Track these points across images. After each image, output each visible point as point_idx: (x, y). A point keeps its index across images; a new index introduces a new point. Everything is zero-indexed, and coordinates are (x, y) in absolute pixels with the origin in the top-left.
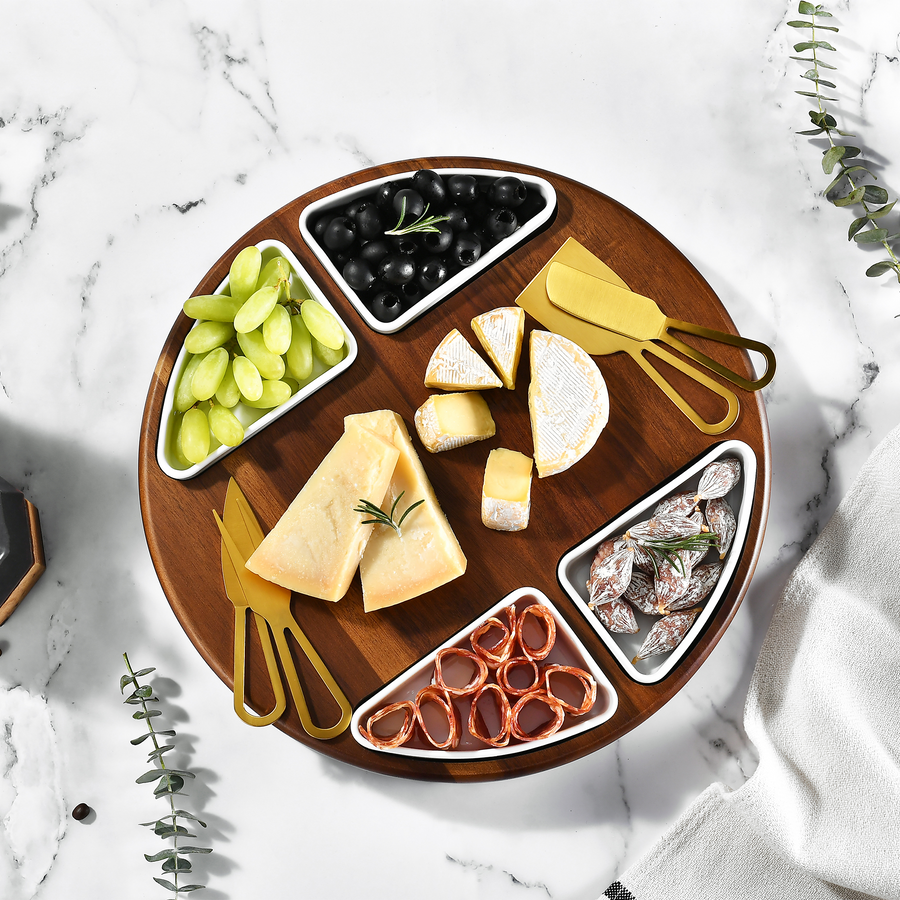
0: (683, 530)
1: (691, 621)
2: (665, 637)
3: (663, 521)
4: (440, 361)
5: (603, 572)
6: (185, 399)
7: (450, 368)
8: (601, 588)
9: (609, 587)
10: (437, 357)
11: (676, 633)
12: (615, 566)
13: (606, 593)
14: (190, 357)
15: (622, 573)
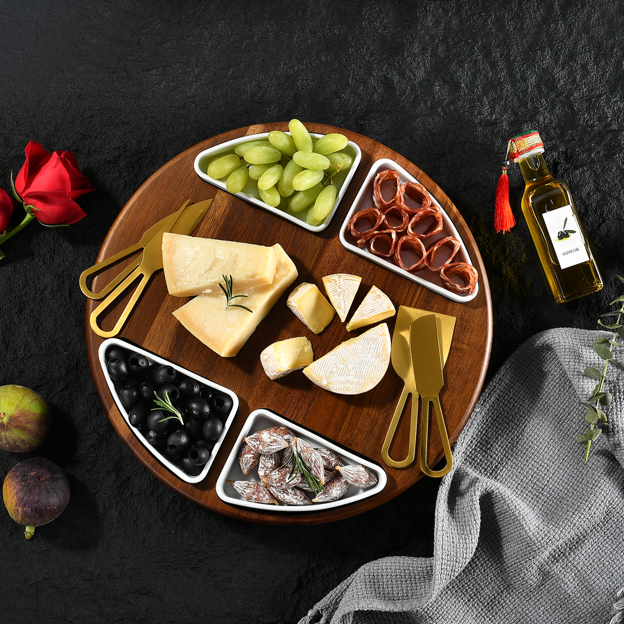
0: (314, 469)
1: (267, 502)
2: (249, 491)
3: (313, 454)
4: (338, 280)
5: (265, 435)
6: (242, 150)
7: (337, 287)
8: (257, 439)
9: (258, 443)
10: (339, 277)
11: (255, 497)
12: (272, 440)
13: (255, 443)
14: (266, 140)
15: (270, 447)
